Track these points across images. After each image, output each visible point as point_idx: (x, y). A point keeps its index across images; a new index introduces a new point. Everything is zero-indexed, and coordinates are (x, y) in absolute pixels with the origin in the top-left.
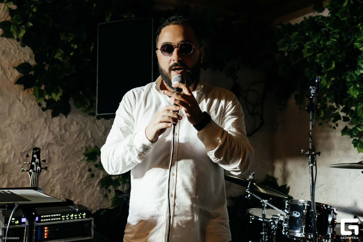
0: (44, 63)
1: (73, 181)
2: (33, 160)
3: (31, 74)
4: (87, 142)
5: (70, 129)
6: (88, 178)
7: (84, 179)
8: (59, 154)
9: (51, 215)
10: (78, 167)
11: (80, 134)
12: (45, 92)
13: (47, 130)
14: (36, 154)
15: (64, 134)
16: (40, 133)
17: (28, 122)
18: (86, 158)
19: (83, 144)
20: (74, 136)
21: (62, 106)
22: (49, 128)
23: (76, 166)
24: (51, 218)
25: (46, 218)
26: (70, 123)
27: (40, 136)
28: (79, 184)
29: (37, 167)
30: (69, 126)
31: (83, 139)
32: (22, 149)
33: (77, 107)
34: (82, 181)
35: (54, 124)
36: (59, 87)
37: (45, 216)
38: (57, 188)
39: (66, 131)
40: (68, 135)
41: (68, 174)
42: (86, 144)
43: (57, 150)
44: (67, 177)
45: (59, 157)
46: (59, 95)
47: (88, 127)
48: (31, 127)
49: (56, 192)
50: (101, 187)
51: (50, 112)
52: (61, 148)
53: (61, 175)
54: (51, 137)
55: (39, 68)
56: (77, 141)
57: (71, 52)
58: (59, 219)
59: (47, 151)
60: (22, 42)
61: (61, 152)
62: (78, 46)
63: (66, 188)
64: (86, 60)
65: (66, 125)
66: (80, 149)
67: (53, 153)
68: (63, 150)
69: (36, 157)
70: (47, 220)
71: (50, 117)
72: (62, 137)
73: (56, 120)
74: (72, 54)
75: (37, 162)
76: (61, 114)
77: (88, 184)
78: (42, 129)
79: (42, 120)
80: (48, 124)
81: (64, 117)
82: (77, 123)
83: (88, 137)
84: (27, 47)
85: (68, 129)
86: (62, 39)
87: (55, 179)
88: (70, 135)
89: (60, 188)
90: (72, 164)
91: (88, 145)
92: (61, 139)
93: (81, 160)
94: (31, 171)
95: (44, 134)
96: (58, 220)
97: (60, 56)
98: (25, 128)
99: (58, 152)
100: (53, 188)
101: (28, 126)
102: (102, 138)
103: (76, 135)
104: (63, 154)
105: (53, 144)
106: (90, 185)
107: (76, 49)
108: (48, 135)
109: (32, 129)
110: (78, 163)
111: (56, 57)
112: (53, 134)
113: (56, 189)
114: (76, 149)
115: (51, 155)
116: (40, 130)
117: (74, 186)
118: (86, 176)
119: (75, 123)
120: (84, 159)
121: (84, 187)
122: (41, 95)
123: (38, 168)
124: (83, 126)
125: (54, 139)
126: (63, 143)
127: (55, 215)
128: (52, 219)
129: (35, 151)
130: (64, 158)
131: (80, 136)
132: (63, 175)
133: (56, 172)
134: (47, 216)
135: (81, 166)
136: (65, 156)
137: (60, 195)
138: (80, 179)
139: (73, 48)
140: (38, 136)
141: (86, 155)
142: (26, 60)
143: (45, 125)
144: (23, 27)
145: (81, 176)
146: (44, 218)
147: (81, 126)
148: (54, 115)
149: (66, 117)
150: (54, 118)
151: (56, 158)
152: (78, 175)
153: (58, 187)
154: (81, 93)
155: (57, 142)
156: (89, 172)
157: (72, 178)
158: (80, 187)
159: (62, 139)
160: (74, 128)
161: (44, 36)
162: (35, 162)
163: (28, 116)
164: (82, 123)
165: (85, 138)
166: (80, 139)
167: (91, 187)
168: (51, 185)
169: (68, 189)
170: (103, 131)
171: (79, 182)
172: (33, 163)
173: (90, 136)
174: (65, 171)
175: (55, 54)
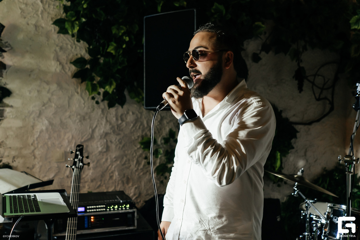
0: (99, 56)
1: (131, 168)
2: (76, 156)
3: (87, 68)
4: (143, 131)
5: (126, 119)
6: (144, 166)
7: (141, 166)
8: (116, 142)
9: (96, 206)
10: (135, 155)
11: (136, 123)
12: (98, 86)
13: (104, 120)
14: (79, 150)
15: (121, 124)
16: (98, 123)
17: (87, 114)
18: (142, 146)
19: (139, 133)
20: (130, 125)
21: (117, 97)
22: (106, 118)
23: (133, 154)
24: (96, 208)
25: (92, 209)
26: (126, 113)
27: (98, 126)
28: (136, 171)
29: (79, 163)
30: (125, 116)
31: (139, 128)
32: (82, 138)
33: (132, 98)
34: (140, 168)
35: (110, 114)
36: (112, 80)
37: (90, 207)
38: (116, 175)
39: (122, 120)
40: (125, 125)
41: (126, 161)
42: (142, 133)
43: (114, 139)
44: (124, 164)
45: (116, 146)
46: (113, 87)
47: (143, 117)
48: (90, 118)
49: (114, 178)
50: (158, 174)
51: (106, 102)
52: (118, 137)
53: (118, 162)
54: (108, 127)
55: (94, 62)
56: (134, 130)
57: (123, 45)
58: (104, 209)
59: (105, 141)
60: (77, 38)
61: (118, 141)
62: (129, 39)
63: (124, 175)
64: (139, 51)
65: (122, 115)
66: (136, 138)
67: (111, 142)
68: (120, 139)
69: (79, 154)
70: (93, 210)
71: (107, 107)
72: (118, 126)
73: (113, 110)
74: (124, 46)
75: (80, 159)
76: (117, 105)
77: (145, 171)
78: (100, 119)
79: (100, 112)
80: (105, 114)
81: (120, 107)
82: (133, 113)
83: (144, 126)
84: (82, 42)
85: (125, 119)
86: (114, 32)
87: (113, 167)
88: (126, 125)
89: (119, 175)
90: (129, 152)
91: (144, 133)
92: (117, 129)
93: (138, 149)
94: (73, 167)
95: (102, 124)
96: (103, 211)
97: (113, 50)
98: (84, 119)
99: (115, 140)
100: (111, 175)
101: (87, 117)
102: (158, 127)
103: (132, 125)
104: (120, 143)
105: (110, 133)
106: (147, 171)
107: (128, 41)
108: (105, 125)
109: (91, 120)
110: (135, 151)
111: (109, 50)
112: (110, 124)
113: (114, 175)
114: (133, 138)
115: (109, 144)
116: (98, 121)
117: (131, 173)
118: (143, 163)
119: (131, 113)
120: (140, 147)
121: (142, 174)
122: (94, 88)
123: (81, 164)
124: (139, 115)
125: (111, 129)
126: (121, 132)
127: (100, 206)
128: (98, 210)
129: (78, 148)
130: (121, 146)
131: (136, 125)
132: (121, 162)
133: (114, 160)
134: (93, 207)
135: (138, 154)
136: (123, 144)
137: (119, 181)
138: (137, 166)
139: (125, 40)
140: (96, 126)
141: (142, 143)
142: (82, 54)
143: (102, 116)
144: (77, 22)
145: (138, 163)
146: (90, 209)
147: (137, 115)
148: (111, 105)
149: (122, 107)
150: (111, 109)
151: (113, 146)
152: (135, 162)
153: (116, 173)
154: (135, 84)
155: (114, 132)
156: (146, 160)
157: (129, 165)
158: (137, 173)
159: (119, 128)
160: (130, 118)
161: (96, 30)
162: (77, 158)
163: (86, 109)
164: (137, 112)
165: (141, 127)
166: (136, 128)
167: (148, 173)
168: (110, 172)
169: (126, 175)
170: (159, 119)
171: (136, 169)
172: (76, 160)
173: (146, 125)
174: (123, 158)
175: (108, 47)
